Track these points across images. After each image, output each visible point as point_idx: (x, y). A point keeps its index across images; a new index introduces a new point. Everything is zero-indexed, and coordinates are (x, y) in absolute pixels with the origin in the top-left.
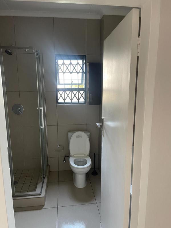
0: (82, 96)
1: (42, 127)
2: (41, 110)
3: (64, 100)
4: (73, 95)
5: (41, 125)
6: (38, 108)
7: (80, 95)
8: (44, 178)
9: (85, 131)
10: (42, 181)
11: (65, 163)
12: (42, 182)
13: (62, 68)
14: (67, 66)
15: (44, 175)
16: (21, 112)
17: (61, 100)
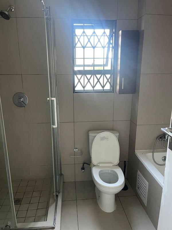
0: (108, 81)
1: (54, 127)
2: (52, 101)
3: (84, 87)
4: (96, 80)
5: (54, 124)
6: (48, 99)
7: (106, 80)
8: (57, 196)
9: (111, 130)
10: (54, 202)
11: (83, 172)
12: (55, 204)
13: (81, 40)
14: (89, 37)
15: (57, 192)
16: (24, 103)
17: (79, 88)
